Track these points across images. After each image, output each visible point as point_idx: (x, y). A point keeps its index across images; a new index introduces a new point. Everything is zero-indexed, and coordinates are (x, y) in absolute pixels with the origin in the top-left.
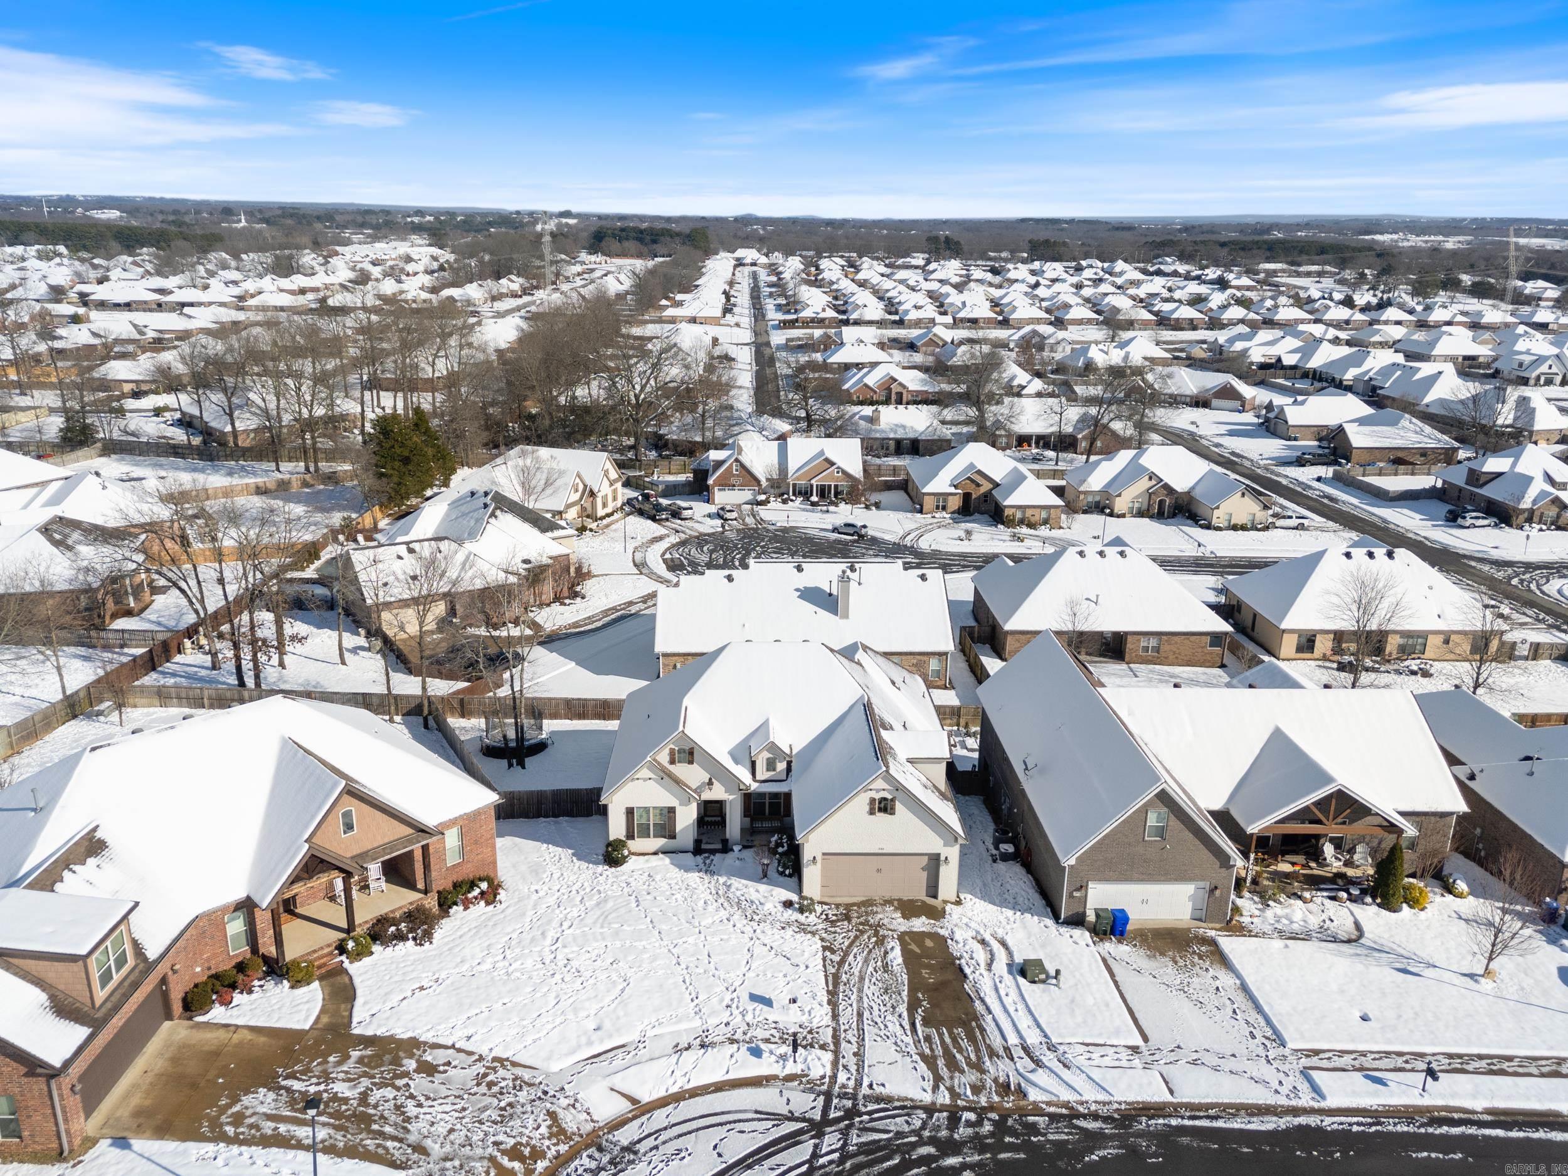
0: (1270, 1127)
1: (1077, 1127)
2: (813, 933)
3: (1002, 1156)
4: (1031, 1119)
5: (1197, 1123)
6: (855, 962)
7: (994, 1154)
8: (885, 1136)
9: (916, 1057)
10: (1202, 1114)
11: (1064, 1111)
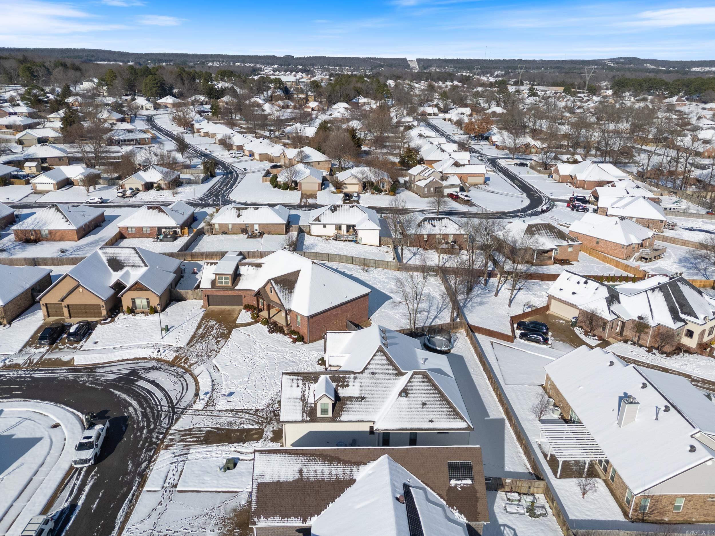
0: (118, 517)
1: (145, 461)
2: (268, 407)
3: (141, 442)
4: (153, 451)
5: (131, 494)
6: (249, 417)
7: (143, 441)
8: (162, 419)
9: (192, 427)
10: (134, 498)
11: (153, 460)
